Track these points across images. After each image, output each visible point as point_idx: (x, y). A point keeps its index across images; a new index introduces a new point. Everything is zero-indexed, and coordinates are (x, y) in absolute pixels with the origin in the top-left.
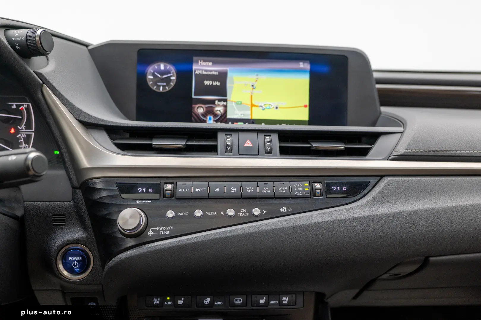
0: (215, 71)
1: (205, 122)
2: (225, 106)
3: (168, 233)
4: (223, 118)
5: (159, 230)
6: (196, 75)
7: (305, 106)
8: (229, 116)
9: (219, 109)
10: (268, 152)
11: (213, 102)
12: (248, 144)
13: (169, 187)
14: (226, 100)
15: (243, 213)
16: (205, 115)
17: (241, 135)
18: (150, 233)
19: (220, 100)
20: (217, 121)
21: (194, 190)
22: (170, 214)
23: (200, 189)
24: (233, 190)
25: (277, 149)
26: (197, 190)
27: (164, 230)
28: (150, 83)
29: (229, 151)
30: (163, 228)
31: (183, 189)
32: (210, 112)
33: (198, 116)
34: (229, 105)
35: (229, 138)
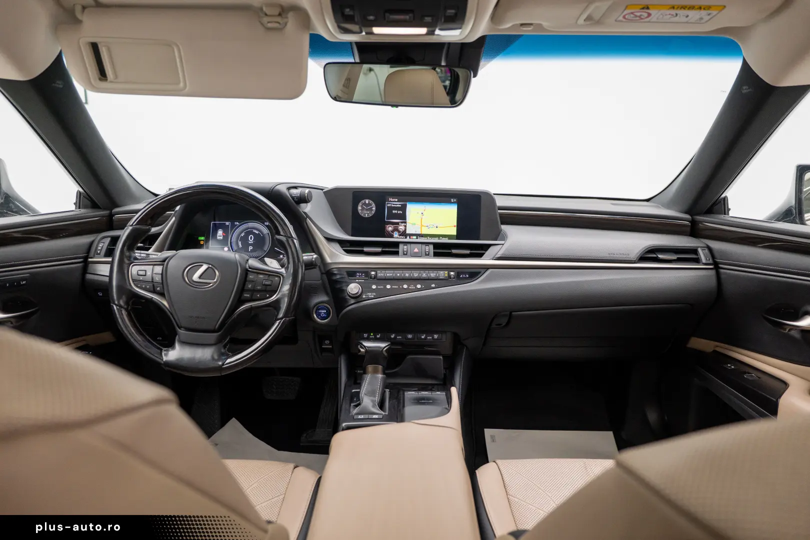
0: (400, 204)
1: (392, 236)
2: (406, 226)
3: (373, 296)
4: (404, 234)
5: (369, 295)
6: (388, 207)
7: (455, 226)
8: (408, 232)
9: (401, 228)
10: (427, 255)
11: (398, 223)
12: (416, 250)
13: (373, 273)
14: (405, 223)
15: (412, 287)
16: (393, 231)
17: (412, 245)
18: (364, 297)
19: (402, 223)
20: (400, 235)
21: (386, 275)
22: (374, 287)
23: (389, 274)
24: (407, 275)
25: (432, 253)
26: (388, 275)
27: (371, 295)
28: (360, 212)
29: (405, 254)
30: (370, 294)
31: (381, 274)
32: (396, 229)
33: (388, 232)
34: (408, 225)
35: (405, 247)
